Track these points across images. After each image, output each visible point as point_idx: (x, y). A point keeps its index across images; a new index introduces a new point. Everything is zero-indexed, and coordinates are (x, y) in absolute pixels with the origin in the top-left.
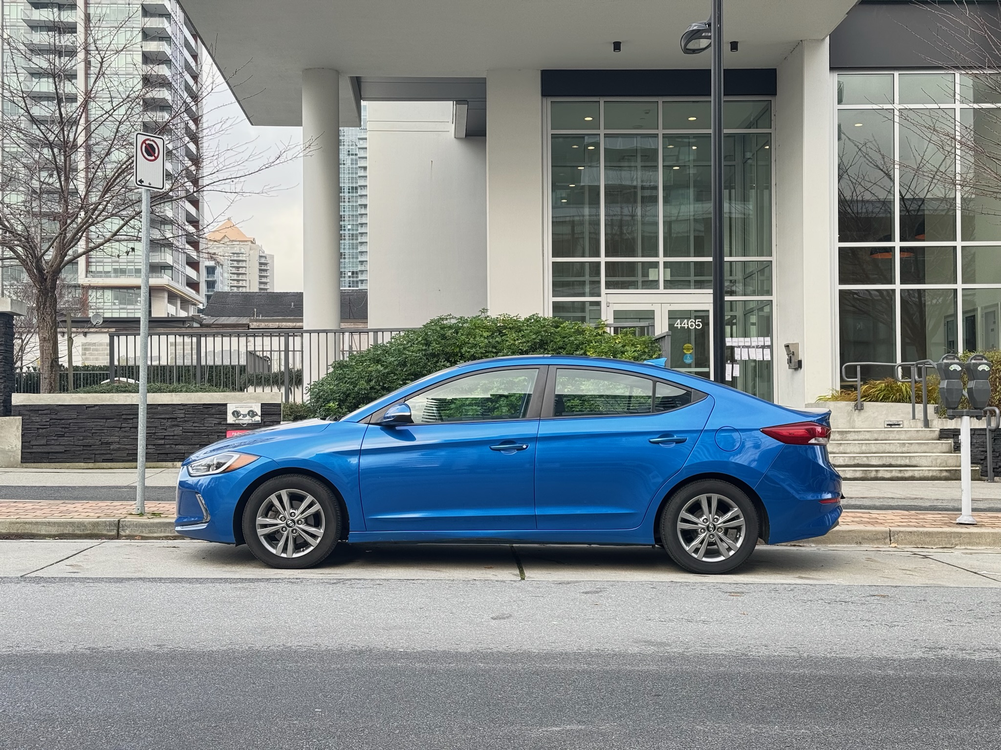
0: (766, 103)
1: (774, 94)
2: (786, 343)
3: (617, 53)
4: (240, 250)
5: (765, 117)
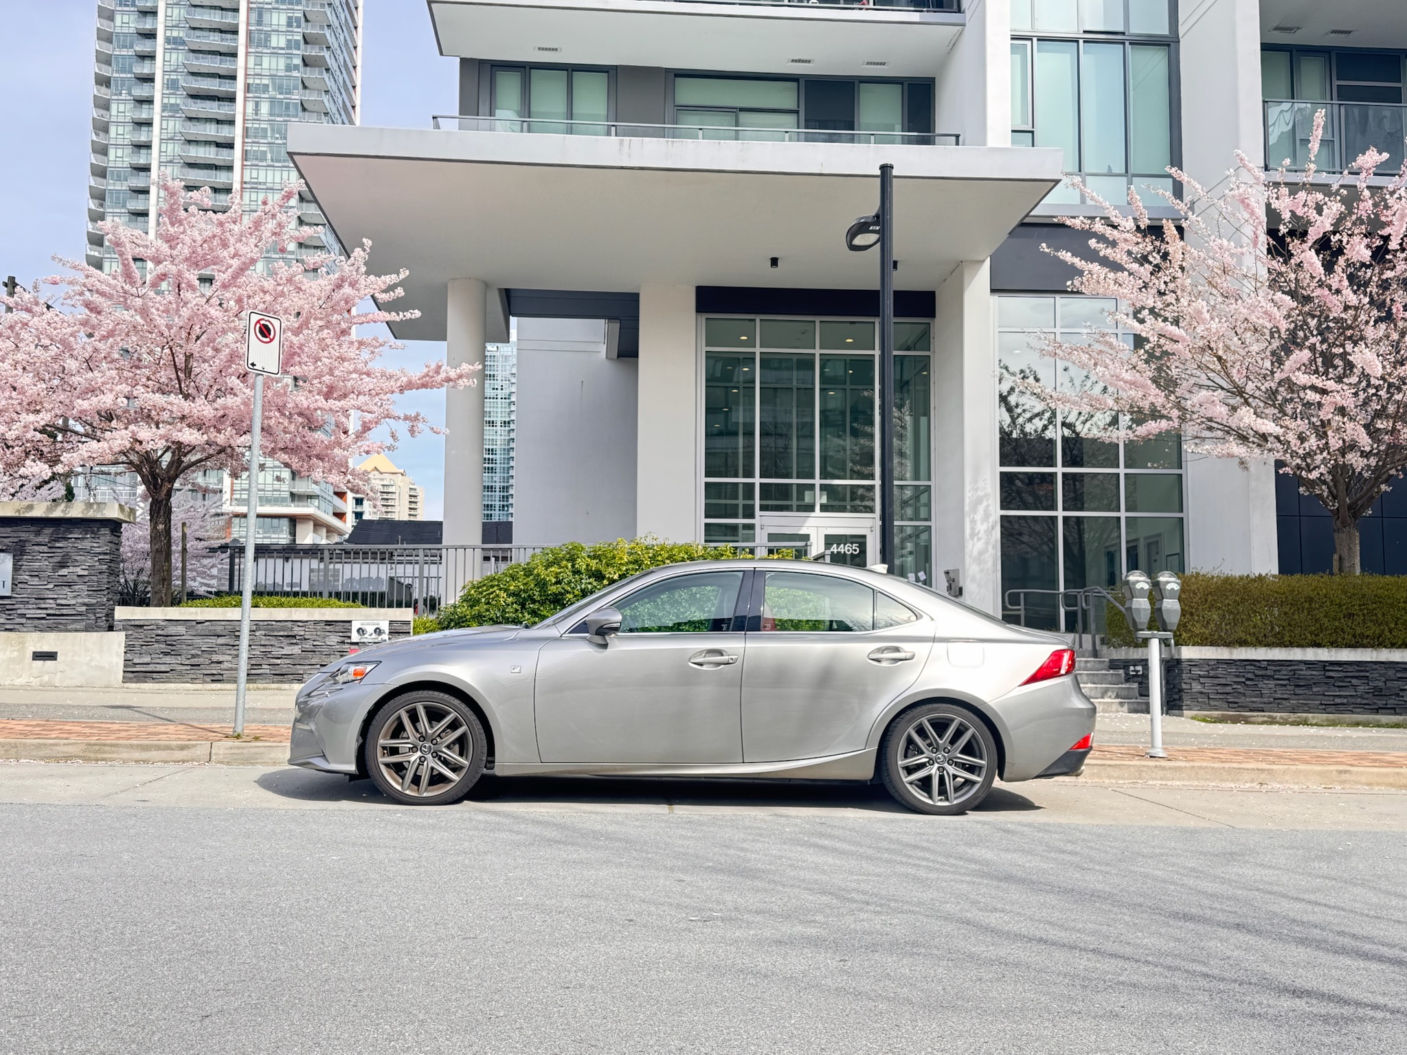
0: (924, 326)
1: (934, 316)
2: (946, 569)
3: (774, 270)
5: (924, 339)
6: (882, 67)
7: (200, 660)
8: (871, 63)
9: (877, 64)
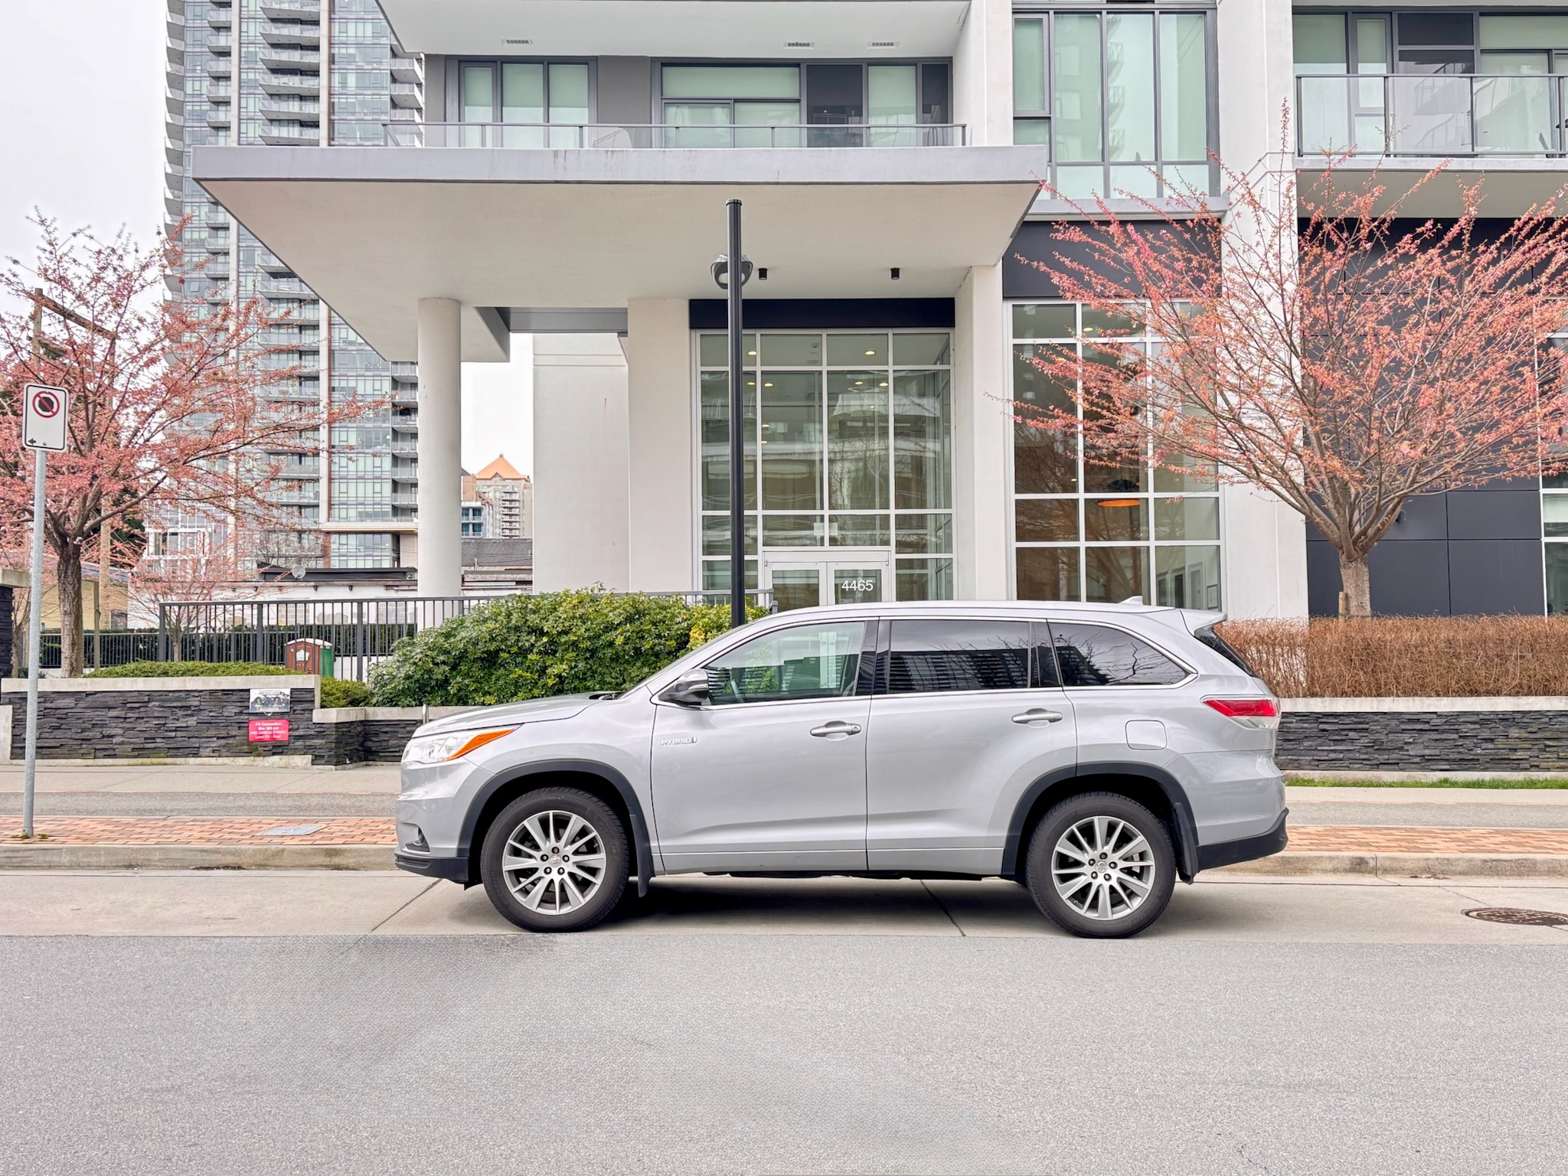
0: (944, 336)
1: (954, 325)
3: (764, 281)
4: (513, 487)
5: (944, 352)
6: (890, 47)
7: (89, 734)
8: (877, 44)
9: (884, 44)
